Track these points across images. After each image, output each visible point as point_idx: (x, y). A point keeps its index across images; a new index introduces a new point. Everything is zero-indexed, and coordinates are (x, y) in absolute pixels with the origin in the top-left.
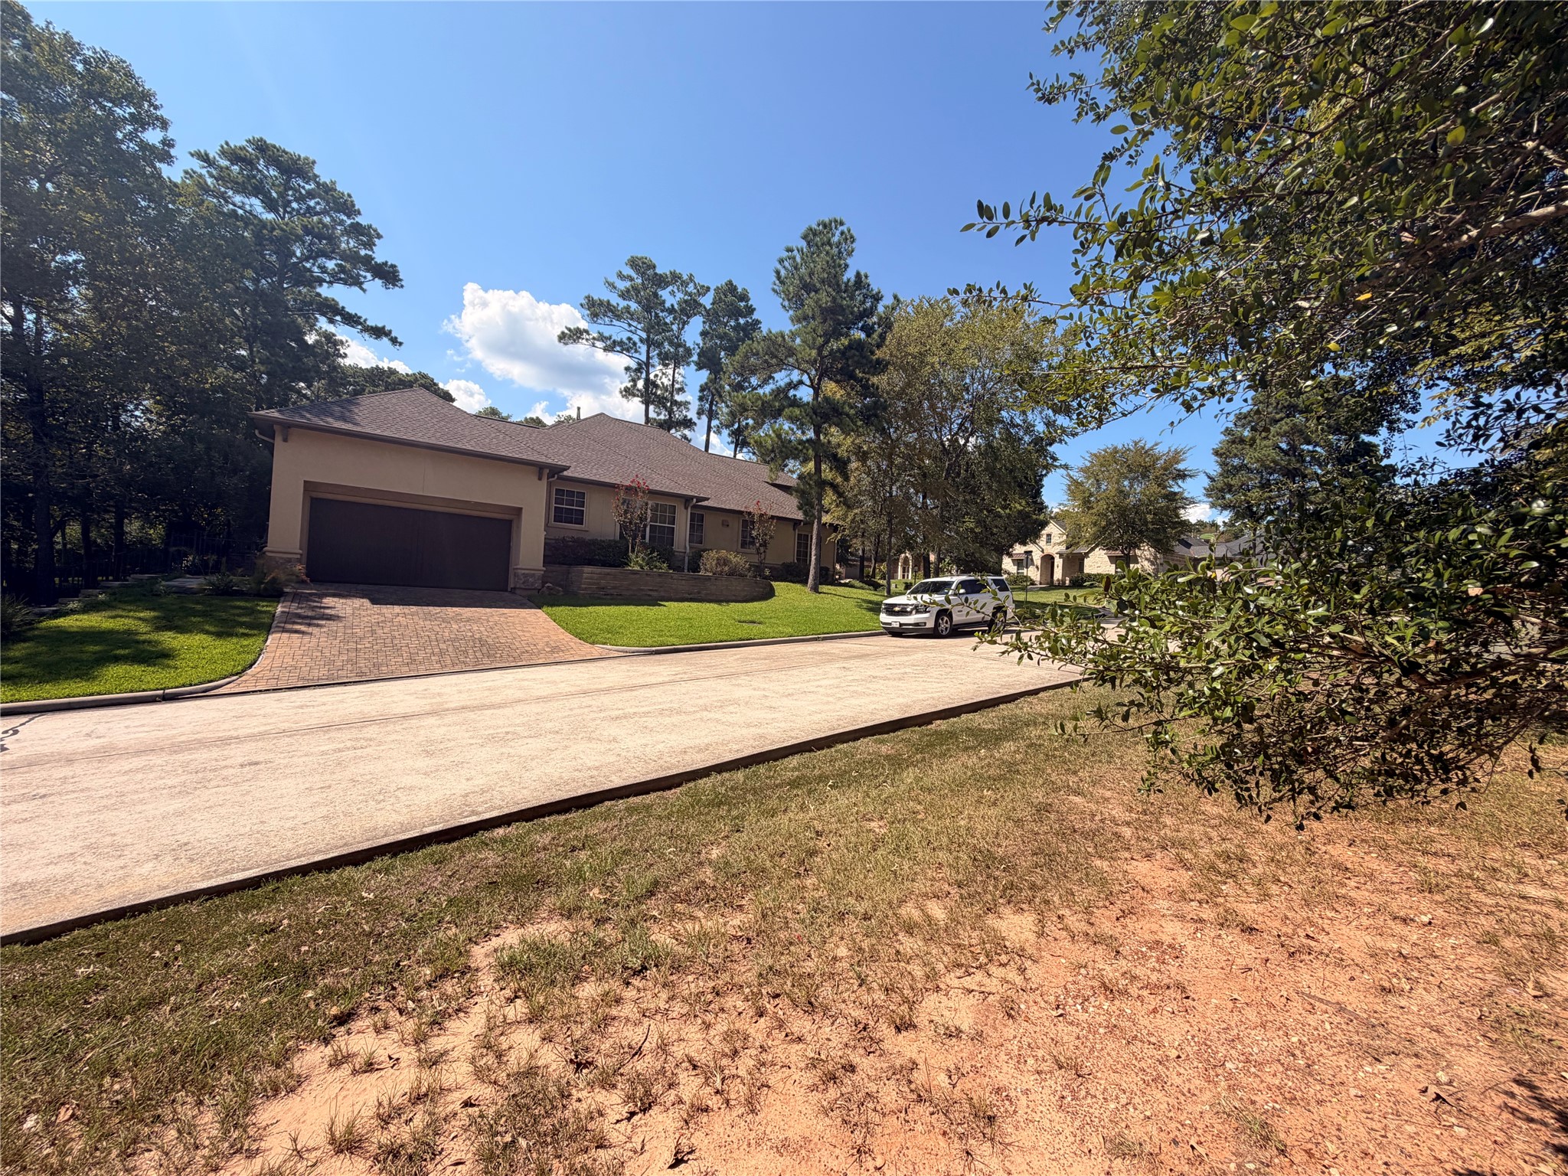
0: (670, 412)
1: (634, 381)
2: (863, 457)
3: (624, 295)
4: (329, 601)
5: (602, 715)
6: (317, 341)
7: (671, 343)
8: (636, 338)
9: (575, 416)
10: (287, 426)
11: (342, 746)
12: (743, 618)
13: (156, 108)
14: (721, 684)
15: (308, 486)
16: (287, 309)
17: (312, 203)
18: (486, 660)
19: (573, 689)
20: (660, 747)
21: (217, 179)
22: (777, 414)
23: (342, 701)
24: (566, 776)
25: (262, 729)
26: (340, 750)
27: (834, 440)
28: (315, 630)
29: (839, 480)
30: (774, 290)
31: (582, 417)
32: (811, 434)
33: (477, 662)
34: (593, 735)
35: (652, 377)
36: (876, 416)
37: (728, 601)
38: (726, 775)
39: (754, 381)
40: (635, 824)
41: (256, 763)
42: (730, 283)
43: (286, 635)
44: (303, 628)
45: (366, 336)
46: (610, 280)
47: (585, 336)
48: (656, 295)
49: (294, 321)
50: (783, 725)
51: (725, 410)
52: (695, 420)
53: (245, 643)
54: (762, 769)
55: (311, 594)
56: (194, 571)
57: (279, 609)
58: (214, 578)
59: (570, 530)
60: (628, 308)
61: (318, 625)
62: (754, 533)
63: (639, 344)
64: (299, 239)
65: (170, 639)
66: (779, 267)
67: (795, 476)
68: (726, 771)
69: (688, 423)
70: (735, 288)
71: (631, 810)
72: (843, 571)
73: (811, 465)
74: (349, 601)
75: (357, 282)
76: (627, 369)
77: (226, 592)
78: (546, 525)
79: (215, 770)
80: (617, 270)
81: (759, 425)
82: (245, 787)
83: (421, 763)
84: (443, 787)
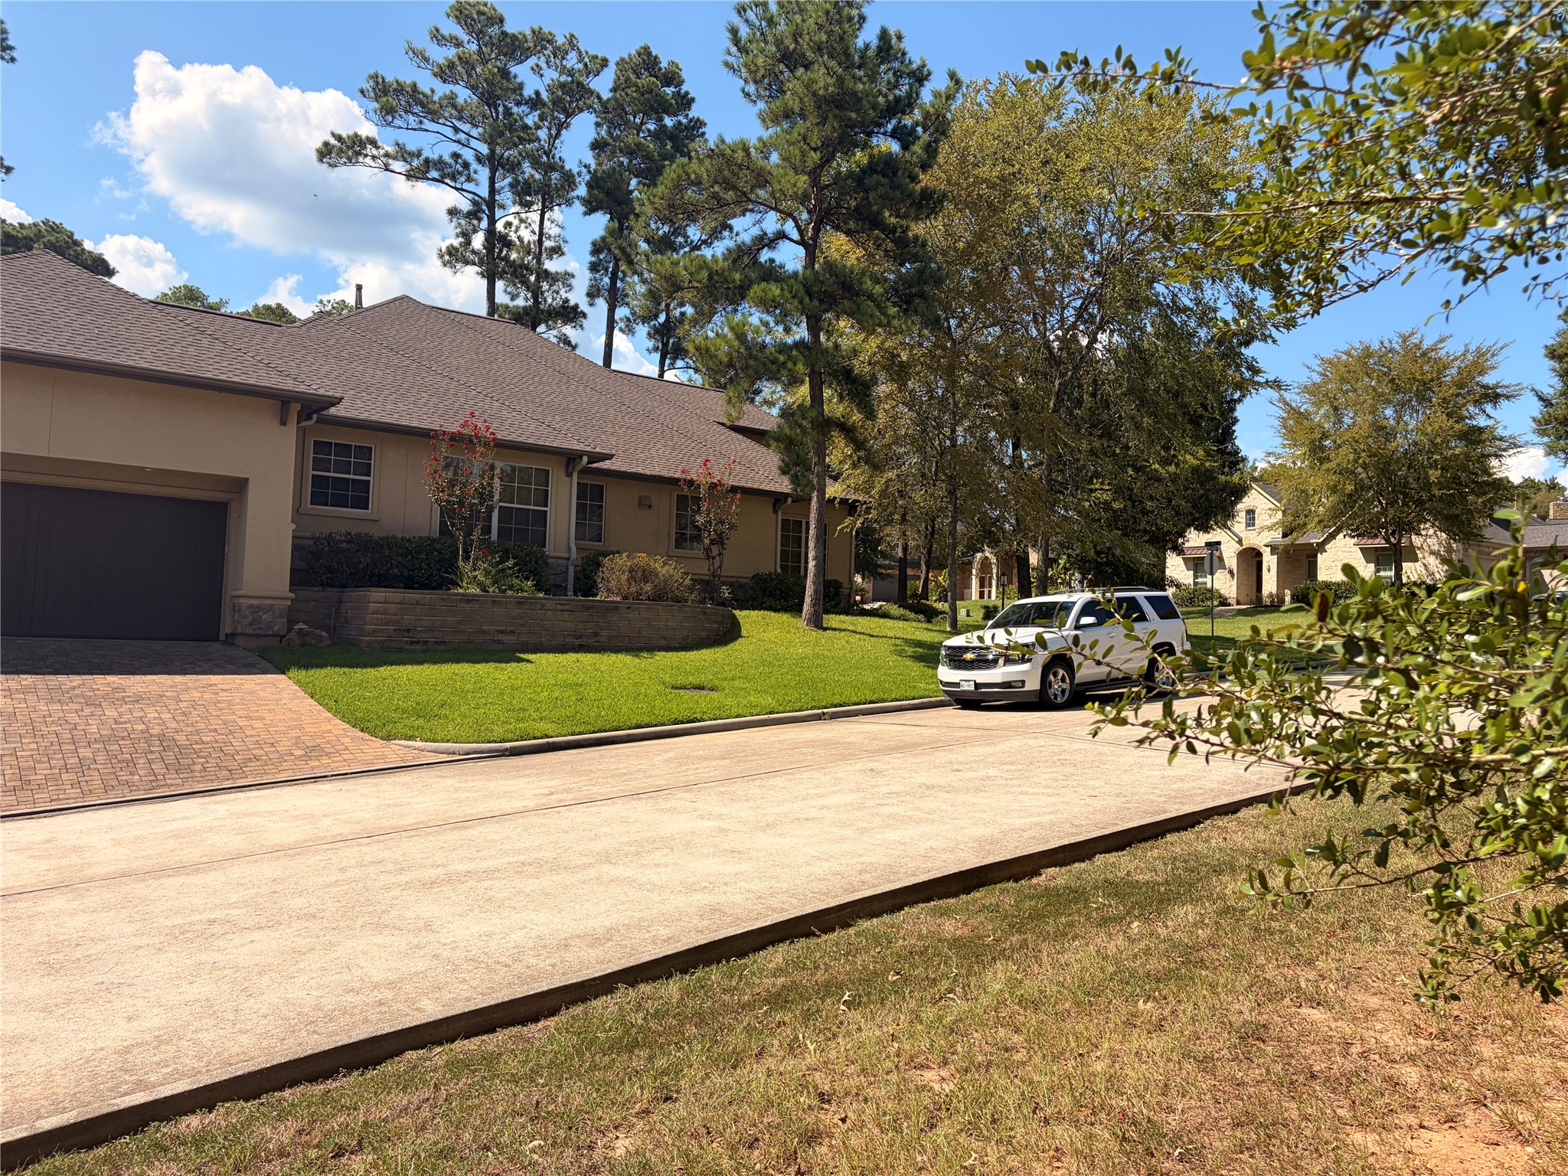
0: (536, 292)
1: (467, 237)
2: (899, 372)
3: (445, 73)
5: (404, 878)
7: (536, 164)
8: (468, 155)
9: (351, 301)
12: (681, 680)
14: (640, 811)
18: (172, 778)
19: (346, 830)
20: (517, 937)
22: (737, 294)
24: (328, 1003)
27: (845, 343)
29: (856, 417)
30: (727, 64)
31: (366, 303)
32: (801, 332)
33: (154, 780)
34: (386, 919)
35: (500, 226)
36: (922, 295)
37: (652, 649)
38: (645, 988)
39: (694, 233)
40: (464, 1096)
42: (646, 51)
46: (418, 45)
47: (370, 150)
48: (505, 73)
50: (757, 886)
51: (641, 289)
52: (584, 306)
54: (715, 974)
59: (342, 519)
60: (452, 98)
62: (700, 520)
63: (474, 166)
66: (737, 21)
67: (775, 411)
68: (646, 980)
69: (571, 314)
70: (656, 61)
71: (456, 1067)
72: (868, 586)
73: (804, 390)
76: (453, 212)
78: (297, 512)
80: (431, 25)
81: (704, 316)
83: (37, 988)
84: (81, 1036)
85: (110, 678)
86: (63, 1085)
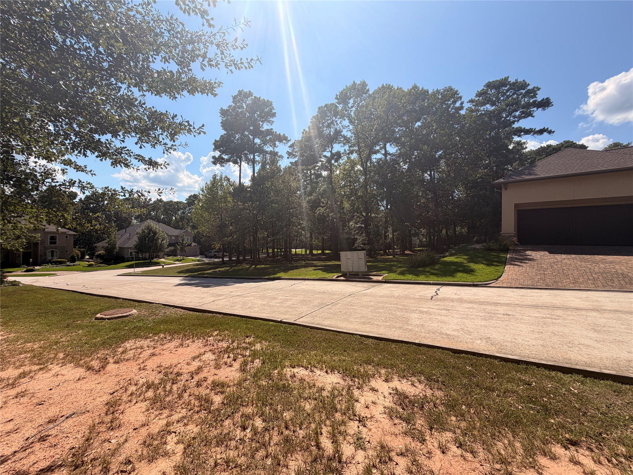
4: (528, 253)
6: (514, 147)
10: (506, 185)
11: (545, 316)
13: (458, 94)
15: (516, 206)
16: (501, 139)
17: (508, 94)
21: (475, 106)
23: (540, 296)
25: (509, 302)
26: (544, 318)
28: (524, 265)
41: (509, 315)
43: (512, 266)
44: (519, 264)
45: (536, 135)
49: (504, 143)
53: (497, 268)
55: (521, 250)
56: (478, 242)
57: (508, 256)
58: (484, 244)
61: (525, 263)
64: (505, 110)
65: (473, 266)
74: (538, 253)
75: (530, 114)
77: (489, 249)
79: (494, 314)
82: (506, 323)
83: (592, 334)
84: (611, 352)
85: (600, 256)
86: (608, 363)
